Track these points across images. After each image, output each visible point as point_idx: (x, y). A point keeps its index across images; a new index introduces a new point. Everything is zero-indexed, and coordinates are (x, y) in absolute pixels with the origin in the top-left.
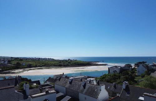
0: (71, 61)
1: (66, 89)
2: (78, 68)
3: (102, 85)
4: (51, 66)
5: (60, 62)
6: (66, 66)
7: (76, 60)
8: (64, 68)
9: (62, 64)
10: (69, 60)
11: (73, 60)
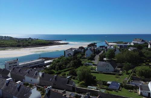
0: (32, 40)
1: (2, 91)
2: (39, 49)
3: (33, 88)
4: (7, 46)
5: (19, 42)
6: (26, 46)
7: (38, 39)
8: (23, 49)
9: (21, 44)
10: (30, 40)
11: (35, 39)
